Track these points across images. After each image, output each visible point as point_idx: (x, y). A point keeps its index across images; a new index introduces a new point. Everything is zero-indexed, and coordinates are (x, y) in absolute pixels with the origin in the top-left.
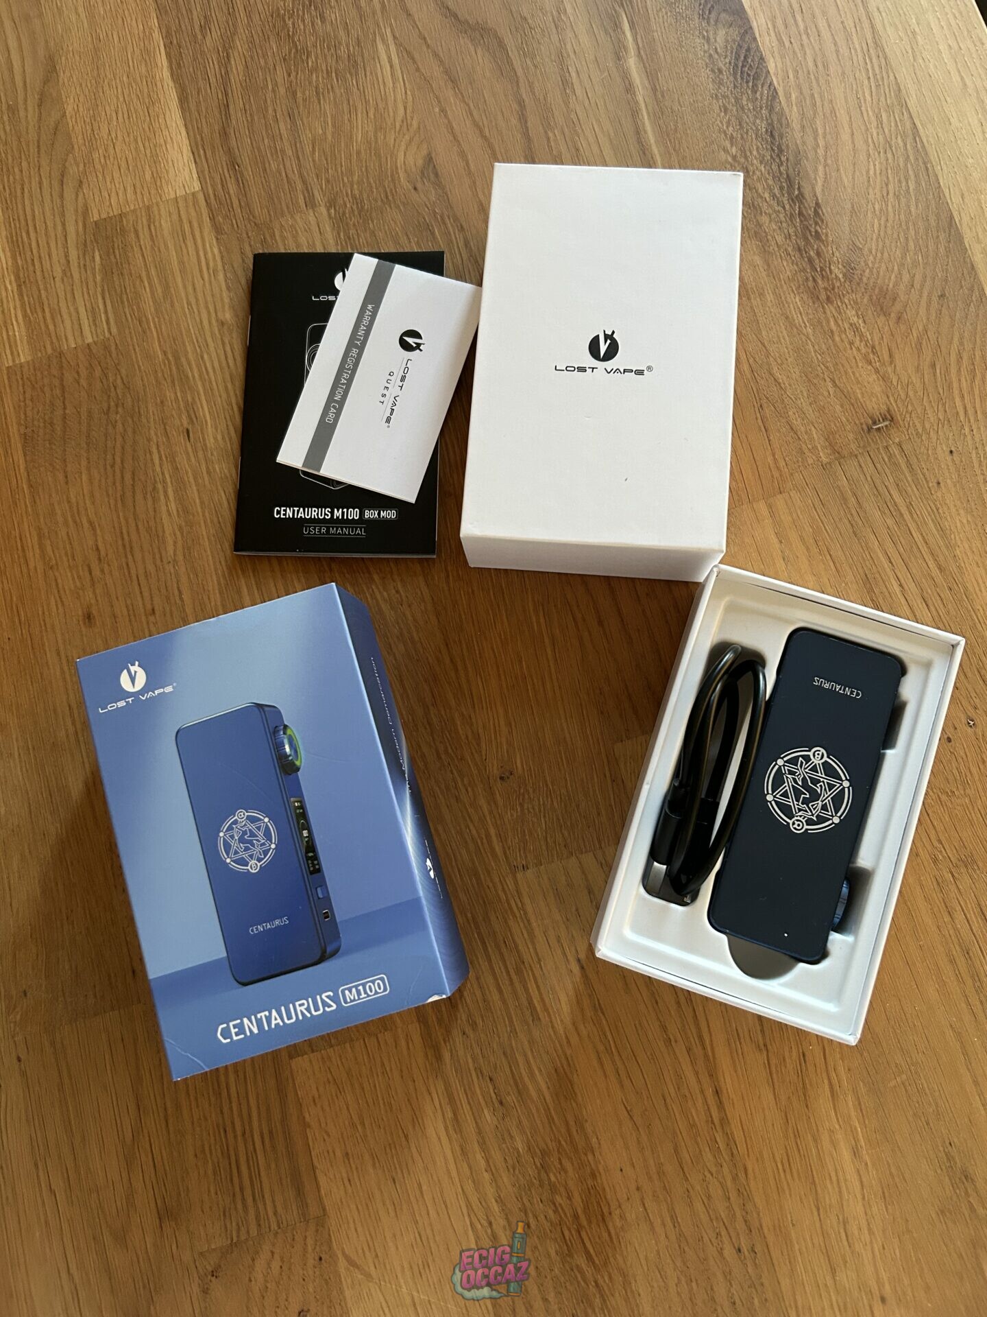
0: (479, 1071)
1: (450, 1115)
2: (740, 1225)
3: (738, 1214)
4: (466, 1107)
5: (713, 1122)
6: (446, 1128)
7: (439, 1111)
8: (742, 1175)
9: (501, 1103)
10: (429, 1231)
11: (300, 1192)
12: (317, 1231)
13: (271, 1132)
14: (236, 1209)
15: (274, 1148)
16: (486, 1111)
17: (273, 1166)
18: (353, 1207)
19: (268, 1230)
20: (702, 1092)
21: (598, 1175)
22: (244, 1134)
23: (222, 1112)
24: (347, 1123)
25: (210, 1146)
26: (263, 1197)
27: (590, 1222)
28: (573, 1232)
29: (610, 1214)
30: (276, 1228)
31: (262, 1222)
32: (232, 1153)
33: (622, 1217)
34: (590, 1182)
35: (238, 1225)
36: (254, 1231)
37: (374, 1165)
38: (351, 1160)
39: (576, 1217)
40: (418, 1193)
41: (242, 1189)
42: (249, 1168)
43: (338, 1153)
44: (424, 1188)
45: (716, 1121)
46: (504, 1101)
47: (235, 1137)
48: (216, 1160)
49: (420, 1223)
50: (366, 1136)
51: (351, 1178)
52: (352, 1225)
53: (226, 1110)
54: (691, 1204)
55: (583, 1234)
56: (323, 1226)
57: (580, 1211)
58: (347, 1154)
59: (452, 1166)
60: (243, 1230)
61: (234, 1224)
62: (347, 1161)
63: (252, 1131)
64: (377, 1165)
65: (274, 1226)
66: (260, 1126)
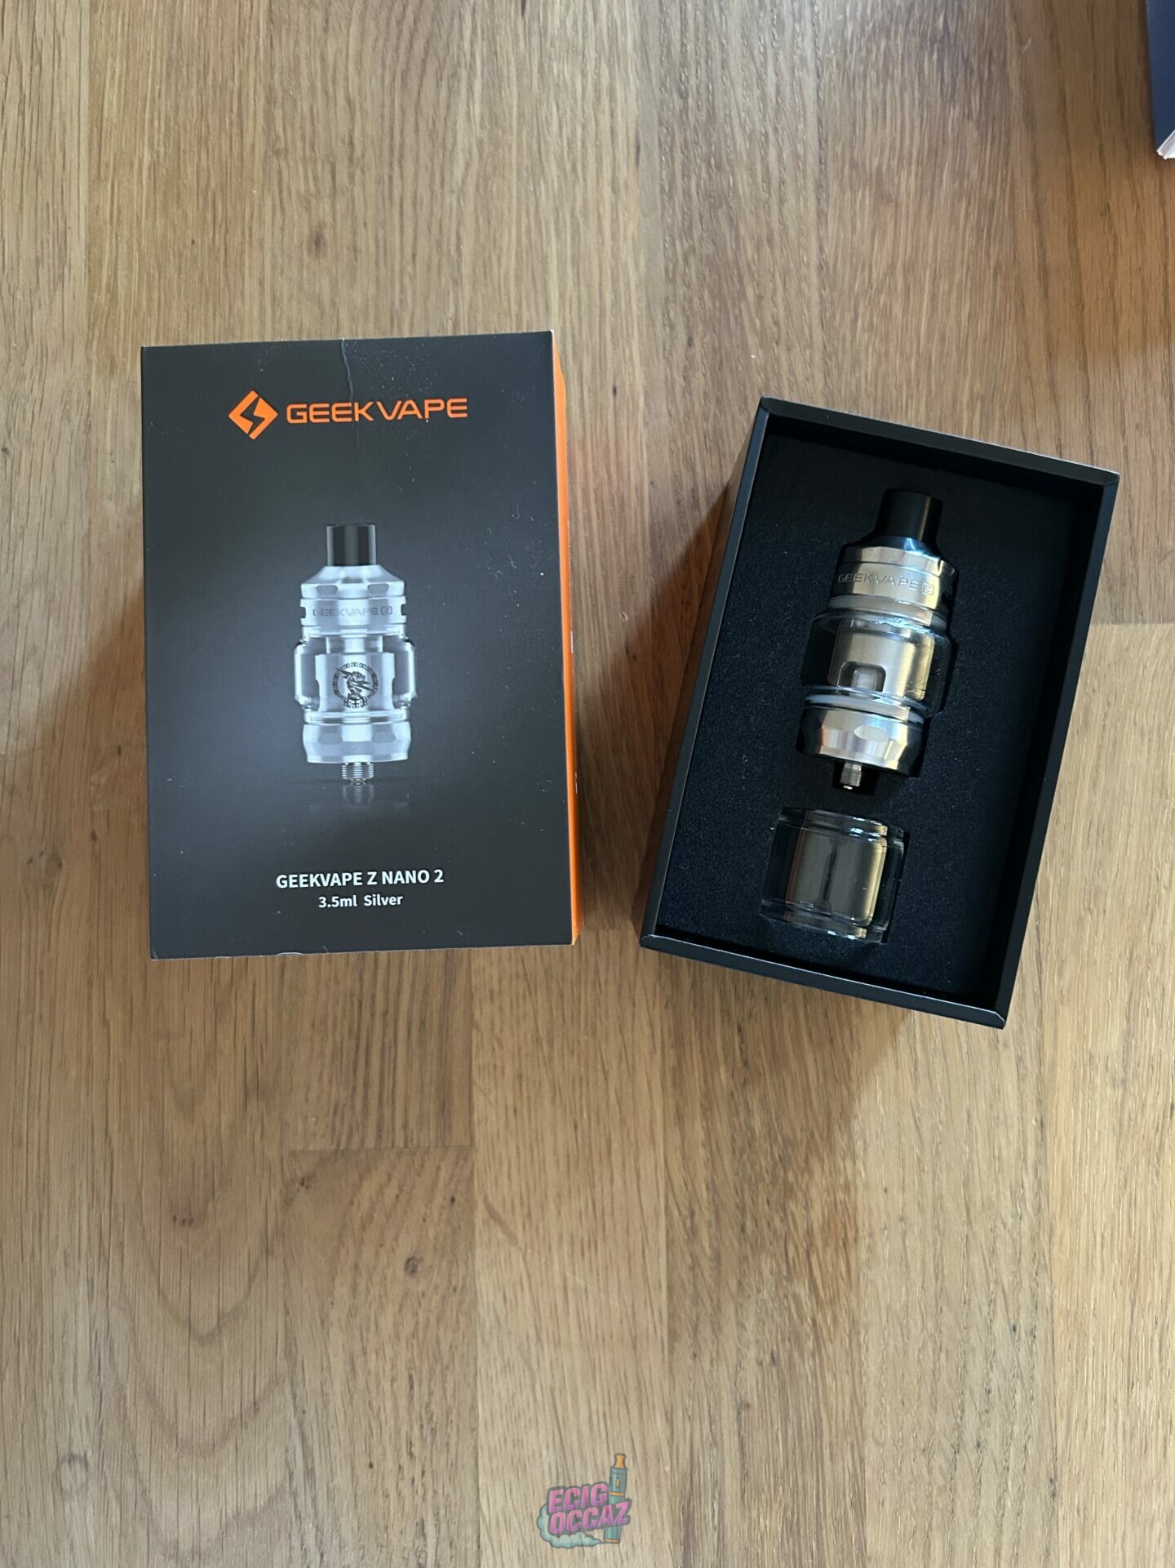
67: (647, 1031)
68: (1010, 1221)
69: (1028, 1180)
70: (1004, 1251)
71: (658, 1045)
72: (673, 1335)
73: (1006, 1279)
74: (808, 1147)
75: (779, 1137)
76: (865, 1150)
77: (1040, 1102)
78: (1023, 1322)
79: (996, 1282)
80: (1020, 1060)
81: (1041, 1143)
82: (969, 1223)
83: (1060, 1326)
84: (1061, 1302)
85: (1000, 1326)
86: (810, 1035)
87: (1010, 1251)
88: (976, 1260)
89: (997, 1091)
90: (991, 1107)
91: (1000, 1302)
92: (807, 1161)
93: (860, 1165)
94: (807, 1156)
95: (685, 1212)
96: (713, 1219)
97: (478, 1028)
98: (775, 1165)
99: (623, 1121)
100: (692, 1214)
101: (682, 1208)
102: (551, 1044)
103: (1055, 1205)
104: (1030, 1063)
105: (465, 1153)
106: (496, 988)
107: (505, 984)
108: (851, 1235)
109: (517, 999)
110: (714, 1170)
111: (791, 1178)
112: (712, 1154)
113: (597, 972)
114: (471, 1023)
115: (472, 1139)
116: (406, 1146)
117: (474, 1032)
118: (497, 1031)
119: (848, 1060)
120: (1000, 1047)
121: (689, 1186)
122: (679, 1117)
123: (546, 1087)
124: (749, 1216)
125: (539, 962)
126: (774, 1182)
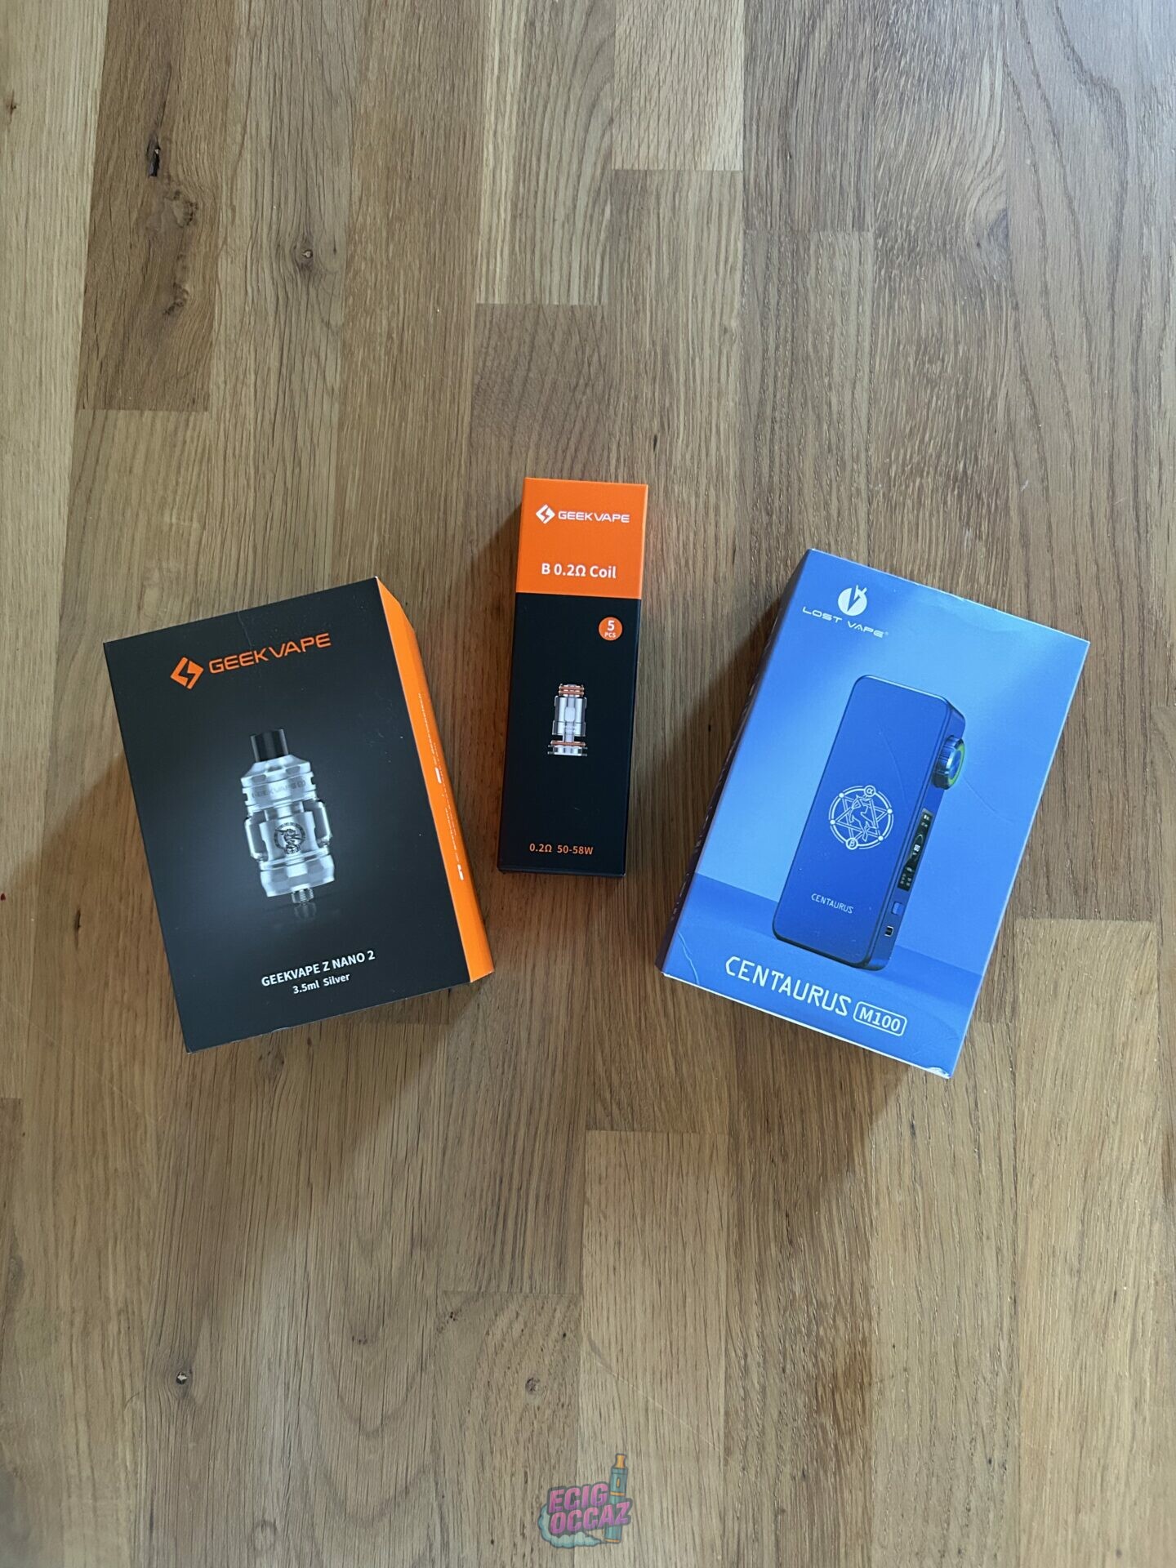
0: (777, 1203)
1: (735, 1236)
2: (998, 1436)
3: (1000, 1426)
4: (754, 1236)
5: (1001, 1329)
6: (728, 1249)
7: (725, 1229)
8: (1014, 1391)
9: (791, 1242)
10: (681, 1342)
11: (561, 1264)
12: (569, 1307)
13: (547, 1197)
14: (492, 1259)
15: (546, 1213)
16: (773, 1245)
17: (541, 1230)
18: (611, 1297)
19: (519, 1290)
20: (1000, 1296)
21: (868, 1344)
22: (520, 1189)
23: (502, 1160)
24: (627, 1212)
25: (482, 1191)
26: (523, 1257)
27: (847, 1385)
28: (828, 1390)
29: (870, 1385)
30: (528, 1291)
31: (515, 1282)
32: (503, 1203)
33: (881, 1392)
34: (859, 1347)
35: (490, 1275)
36: (504, 1287)
37: (643, 1263)
38: (622, 1249)
39: (835, 1376)
40: (680, 1303)
41: (503, 1243)
42: (516, 1223)
43: (611, 1239)
44: (689, 1300)
45: (1005, 1329)
46: (795, 1242)
47: (510, 1189)
48: (484, 1207)
49: (675, 1332)
50: (643, 1231)
51: (617, 1267)
52: (605, 1313)
53: (507, 1160)
54: (955, 1402)
55: (837, 1397)
56: (576, 1305)
57: (840, 1372)
58: (619, 1243)
59: (723, 1289)
60: (494, 1283)
61: (486, 1275)
62: (617, 1250)
63: (528, 1189)
64: (647, 1263)
65: (526, 1289)
66: (538, 1186)
67: (717, 1215)
68: (989, 1376)
69: (1004, 1345)
70: (984, 1400)
71: (725, 1226)
72: (728, 1451)
73: (985, 1422)
74: (835, 1309)
75: (814, 1301)
76: (879, 1314)
77: (1014, 1283)
78: (997, 1457)
79: (977, 1424)
80: (999, 1250)
81: (1014, 1315)
82: (958, 1376)
83: (1025, 1462)
84: (1026, 1442)
85: (979, 1460)
86: (840, 1222)
87: (988, 1400)
88: (962, 1406)
89: (981, 1272)
90: (976, 1285)
91: (980, 1440)
92: (834, 1321)
93: (874, 1324)
94: (834, 1316)
95: (740, 1354)
96: (761, 1361)
97: (588, 1203)
98: (810, 1322)
99: (695, 1282)
100: (746, 1356)
101: (738, 1351)
102: (643, 1218)
103: (1023, 1365)
104: (1007, 1253)
105: (574, 1301)
106: (604, 1175)
107: (611, 1170)
108: (866, 1380)
109: (619, 1184)
110: (763, 1322)
111: (821, 1332)
112: (762, 1309)
113: (680, 1166)
114: (584, 1200)
115: (581, 1289)
116: (531, 1292)
117: (586, 1207)
118: (603, 1205)
119: (868, 1243)
120: (984, 1239)
121: (744, 1334)
122: (739, 1279)
123: (639, 1251)
124: (789, 1361)
125: (637, 1156)
126: (809, 1335)
